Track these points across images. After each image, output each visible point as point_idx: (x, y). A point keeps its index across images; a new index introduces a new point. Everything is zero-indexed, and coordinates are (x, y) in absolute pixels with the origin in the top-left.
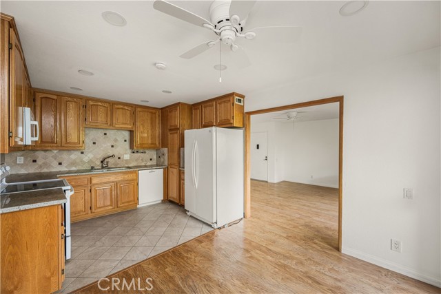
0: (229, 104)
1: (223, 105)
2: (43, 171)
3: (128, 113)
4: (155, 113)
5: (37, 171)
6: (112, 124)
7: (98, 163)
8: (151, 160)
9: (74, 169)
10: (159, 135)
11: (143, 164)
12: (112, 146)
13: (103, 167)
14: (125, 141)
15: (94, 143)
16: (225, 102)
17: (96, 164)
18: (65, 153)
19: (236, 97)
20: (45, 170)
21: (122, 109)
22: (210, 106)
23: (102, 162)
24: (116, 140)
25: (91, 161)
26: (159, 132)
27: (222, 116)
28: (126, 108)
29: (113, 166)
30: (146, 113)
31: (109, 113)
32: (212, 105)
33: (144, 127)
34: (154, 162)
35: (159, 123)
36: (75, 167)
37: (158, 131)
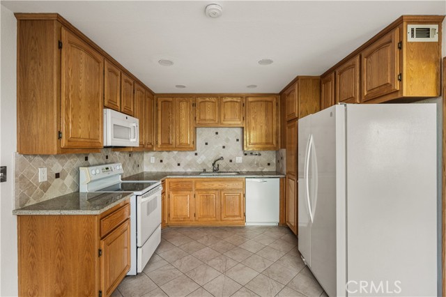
0: (389, 50)
1: (374, 56)
2: (167, 171)
3: (237, 106)
4: (271, 102)
5: (163, 171)
6: (220, 121)
7: (210, 166)
8: (269, 164)
9: (189, 170)
10: (277, 130)
11: (258, 170)
12: (224, 147)
13: (214, 171)
14: (238, 140)
15: (206, 144)
16: (379, 48)
17: (208, 167)
18: (183, 153)
19: (410, 27)
20: (168, 170)
21: (231, 101)
22: (349, 67)
23: (213, 165)
24: (227, 140)
25: (203, 163)
26: (277, 128)
27: (373, 80)
28: (235, 99)
29: (225, 170)
30: (259, 103)
31: (217, 108)
32: (354, 66)
33: (256, 121)
34: (273, 168)
35: (277, 115)
36: (191, 168)
37: (276, 125)
